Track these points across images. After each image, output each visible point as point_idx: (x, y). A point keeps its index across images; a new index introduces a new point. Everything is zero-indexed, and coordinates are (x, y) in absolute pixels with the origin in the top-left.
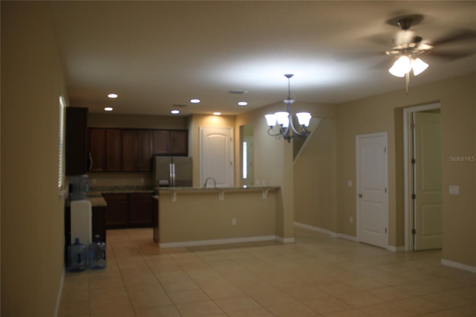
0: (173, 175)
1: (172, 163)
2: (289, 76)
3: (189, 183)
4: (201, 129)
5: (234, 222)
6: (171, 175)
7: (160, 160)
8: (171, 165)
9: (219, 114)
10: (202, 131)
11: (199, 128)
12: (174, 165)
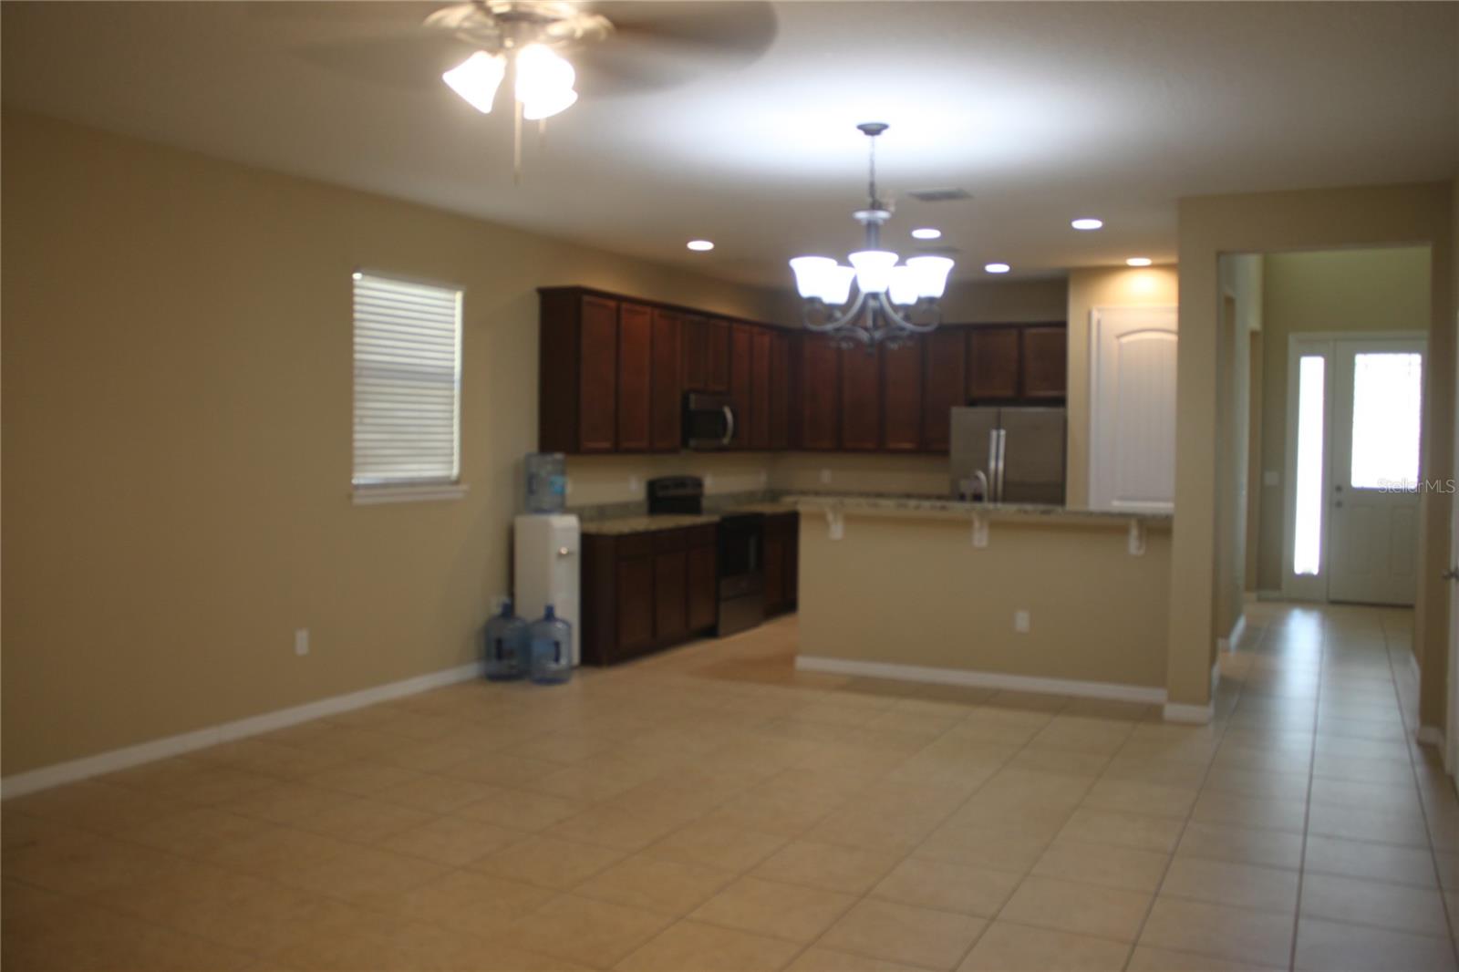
0: (997, 464)
1: (998, 428)
2: (872, 130)
3: (1053, 492)
4: (1095, 315)
5: (1022, 621)
6: (992, 465)
7: (961, 417)
8: (994, 434)
9: (1146, 261)
10: (1099, 322)
11: (1089, 315)
12: (1003, 433)
